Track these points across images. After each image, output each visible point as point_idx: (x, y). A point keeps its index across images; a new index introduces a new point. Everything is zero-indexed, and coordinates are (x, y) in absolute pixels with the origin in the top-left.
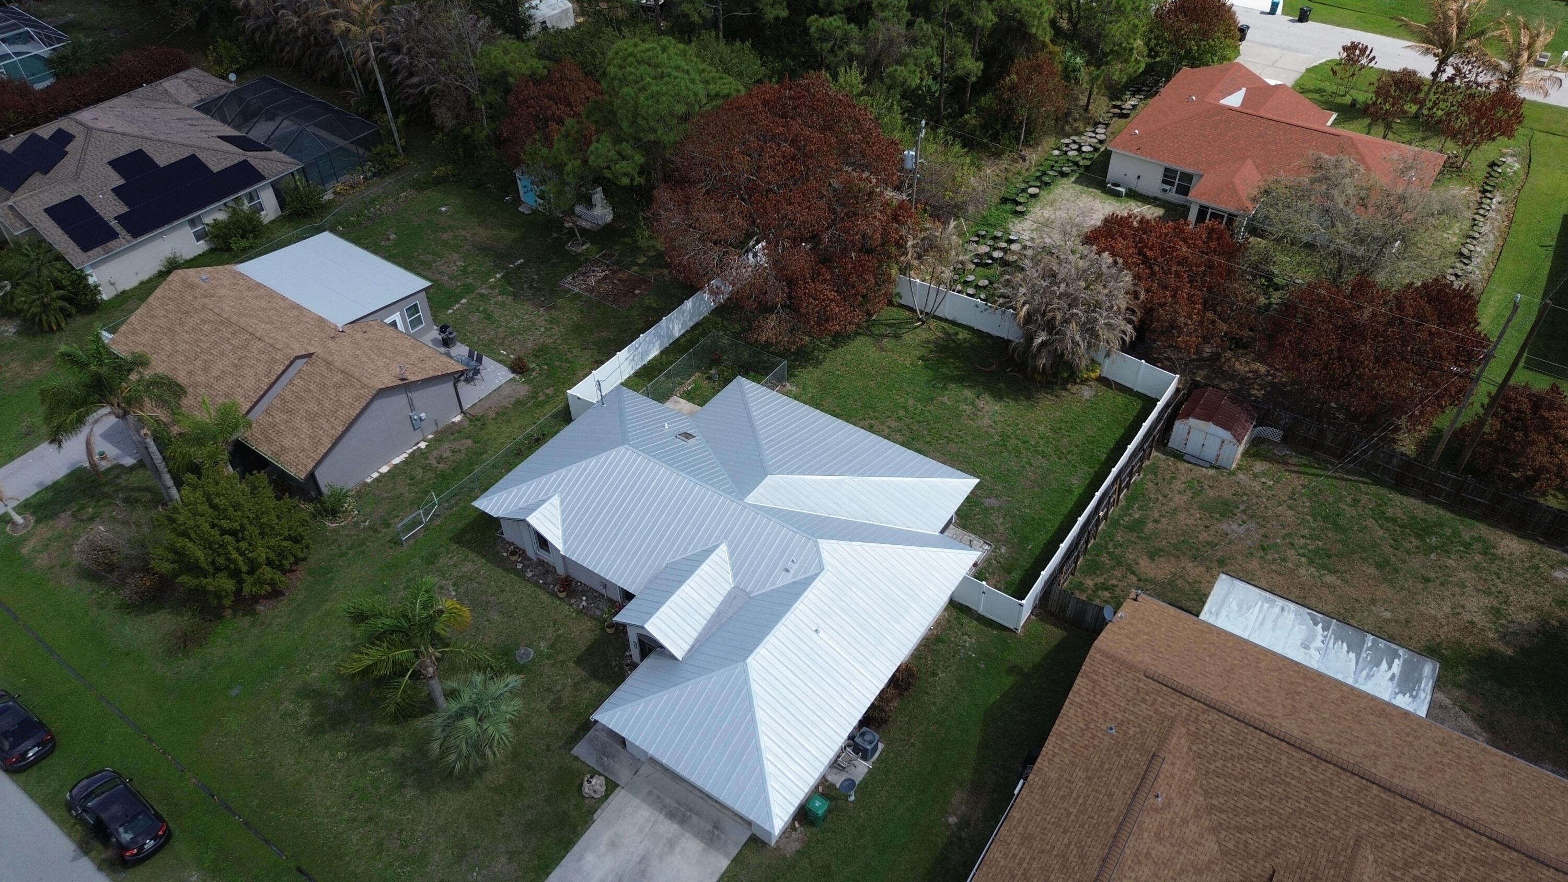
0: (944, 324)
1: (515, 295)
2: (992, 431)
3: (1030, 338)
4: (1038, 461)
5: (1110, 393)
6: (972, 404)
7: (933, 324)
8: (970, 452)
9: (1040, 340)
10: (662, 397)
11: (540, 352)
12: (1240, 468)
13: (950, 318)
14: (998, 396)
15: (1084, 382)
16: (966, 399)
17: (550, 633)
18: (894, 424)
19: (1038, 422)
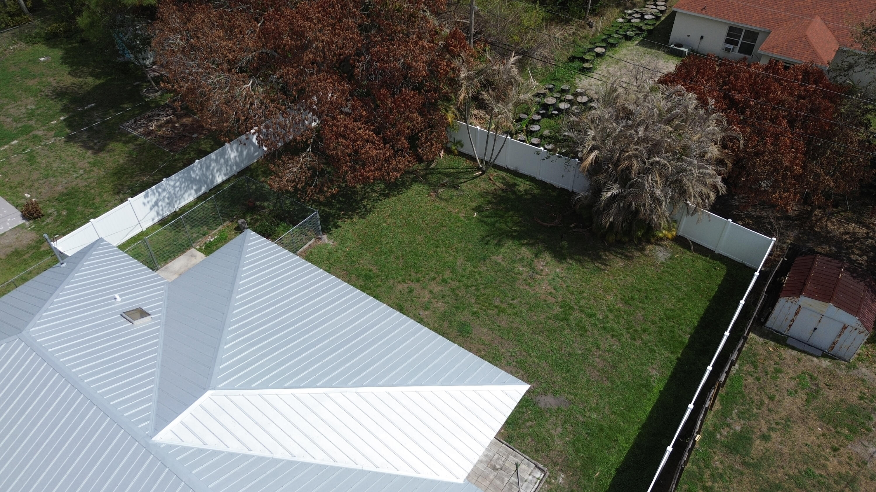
0: (505, 175)
1: (70, 138)
2: (551, 300)
3: (598, 190)
4: (607, 342)
5: (688, 255)
6: (530, 265)
7: (493, 173)
8: (524, 328)
9: (609, 194)
12: (862, 358)
13: (512, 168)
14: (560, 256)
15: (659, 241)
16: (523, 259)
19: (606, 290)
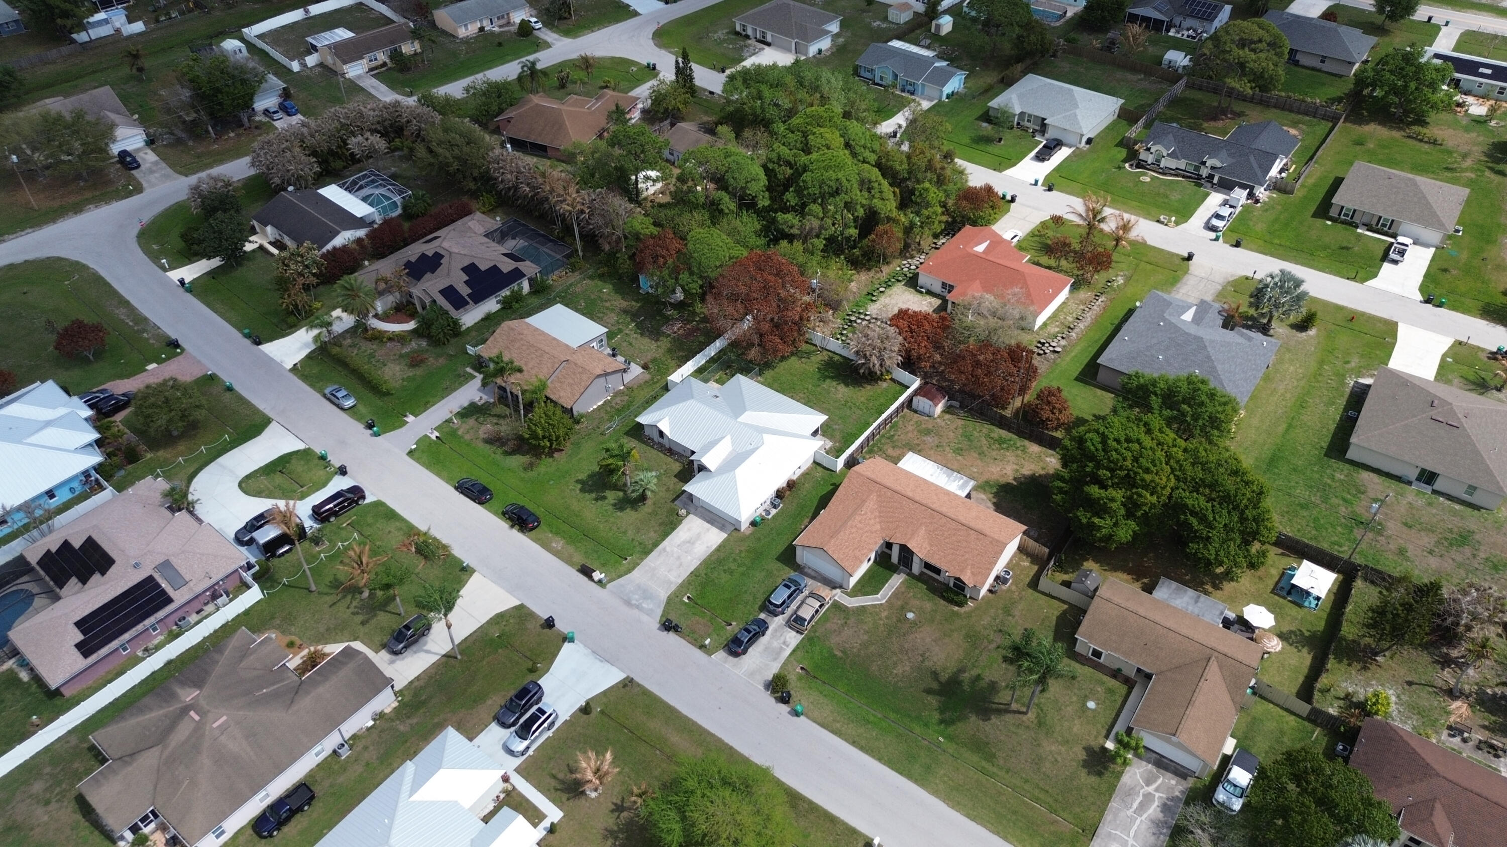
0: (829, 353)
1: (642, 334)
3: (857, 360)
4: (859, 412)
6: (836, 388)
7: (825, 353)
9: (861, 362)
10: (706, 381)
11: (654, 360)
12: (939, 417)
13: (832, 350)
14: (847, 385)
16: (833, 386)
17: (664, 467)
18: (802, 396)
19: (862, 396)
